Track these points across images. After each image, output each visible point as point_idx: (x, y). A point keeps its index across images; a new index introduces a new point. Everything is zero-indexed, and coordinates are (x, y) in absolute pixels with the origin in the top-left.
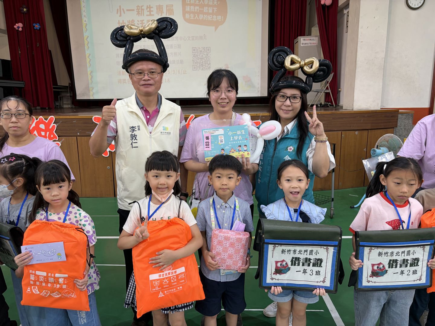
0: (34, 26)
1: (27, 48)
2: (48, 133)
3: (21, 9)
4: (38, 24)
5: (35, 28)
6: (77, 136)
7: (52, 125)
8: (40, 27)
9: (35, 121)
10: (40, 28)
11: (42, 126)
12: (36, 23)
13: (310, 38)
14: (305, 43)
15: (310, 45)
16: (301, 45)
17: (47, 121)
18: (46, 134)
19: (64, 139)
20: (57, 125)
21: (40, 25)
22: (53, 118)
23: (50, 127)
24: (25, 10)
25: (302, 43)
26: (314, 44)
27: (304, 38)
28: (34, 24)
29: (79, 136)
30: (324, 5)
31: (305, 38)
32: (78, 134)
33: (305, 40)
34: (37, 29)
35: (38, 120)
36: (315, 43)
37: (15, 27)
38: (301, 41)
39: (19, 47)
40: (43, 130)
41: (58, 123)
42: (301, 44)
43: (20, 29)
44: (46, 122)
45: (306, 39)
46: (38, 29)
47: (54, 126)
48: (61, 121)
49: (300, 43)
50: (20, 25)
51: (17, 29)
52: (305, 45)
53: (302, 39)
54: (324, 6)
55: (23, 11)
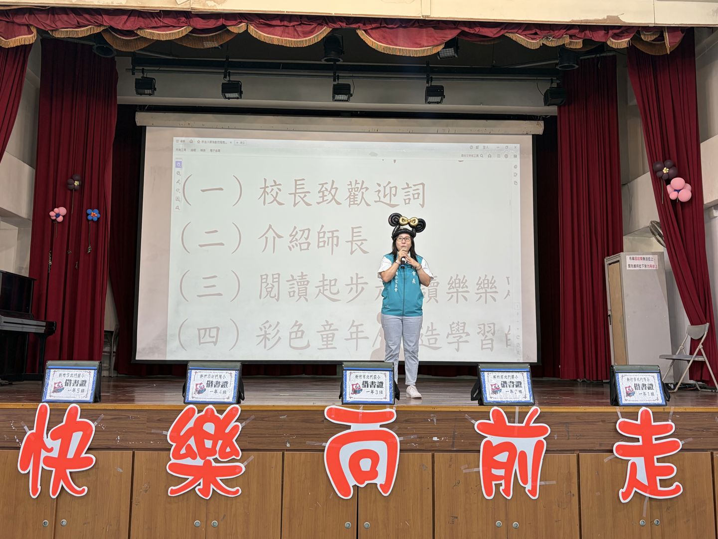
0: (88, 215)
1: (67, 255)
2: (220, 442)
3: (70, 181)
4: (96, 211)
5: (90, 218)
6: (283, 450)
7: (233, 424)
9: (196, 415)
10: (98, 219)
11: (209, 428)
12: (93, 209)
13: (642, 256)
14: (635, 265)
15: (644, 268)
16: (628, 268)
17: (221, 417)
18: (214, 445)
19: (253, 456)
20: (244, 424)
21: (99, 213)
22: (237, 409)
23: (227, 431)
24: (76, 183)
26: (651, 266)
27: (632, 256)
29: (287, 450)
30: (676, 200)
32: (288, 445)
33: (633, 259)
34: (92, 220)
35: (203, 413)
36: (654, 266)
37: (52, 214)
38: (627, 261)
39: (51, 253)
40: (208, 436)
41: (245, 420)
42: (628, 266)
43: (60, 219)
44: (219, 418)
45: (636, 258)
46: (95, 219)
47: (236, 427)
48: (253, 417)
49: (626, 264)
50: (62, 211)
51: (54, 218)
52: (635, 269)
53: (628, 257)
54: (675, 202)
55: (71, 187)
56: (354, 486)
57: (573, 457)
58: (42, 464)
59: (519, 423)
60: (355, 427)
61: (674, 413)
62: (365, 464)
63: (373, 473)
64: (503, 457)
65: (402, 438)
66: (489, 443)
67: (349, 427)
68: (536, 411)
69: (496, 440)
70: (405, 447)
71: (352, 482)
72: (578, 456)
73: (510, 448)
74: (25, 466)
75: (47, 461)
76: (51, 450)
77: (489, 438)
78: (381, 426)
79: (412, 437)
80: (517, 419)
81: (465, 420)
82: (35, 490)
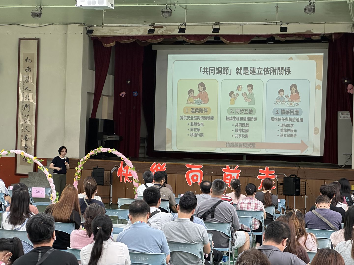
0: (133, 94)
1: (126, 110)
3: (127, 81)
4: (136, 92)
5: (134, 95)
8: (137, 94)
12: (135, 92)
13: (347, 113)
16: (340, 118)
21: (137, 93)
22: (165, 164)
23: (163, 169)
24: (129, 82)
25: (341, 117)
28: (134, 93)
31: (343, 112)
33: (343, 114)
35: (158, 164)
38: (340, 115)
39: (121, 110)
41: (167, 166)
43: (123, 96)
44: (161, 166)
46: (136, 96)
47: (165, 168)
48: (169, 166)
49: (339, 117)
50: (124, 93)
51: (121, 96)
52: (343, 118)
53: (340, 113)
55: (127, 83)
56: (192, 183)
57: (247, 178)
58: (122, 175)
59: (233, 169)
60: (193, 169)
61: (276, 168)
62: (195, 178)
63: (197, 180)
64: (229, 177)
65: (204, 172)
66: (225, 174)
67: (191, 169)
68: (238, 166)
69: (227, 173)
70: (205, 174)
71: (192, 182)
72: (248, 178)
73: (231, 175)
74: (119, 175)
75: (124, 174)
76: (124, 172)
77: (225, 173)
78: (199, 169)
79: (207, 172)
80: (233, 168)
81: (220, 168)
82: (121, 181)
